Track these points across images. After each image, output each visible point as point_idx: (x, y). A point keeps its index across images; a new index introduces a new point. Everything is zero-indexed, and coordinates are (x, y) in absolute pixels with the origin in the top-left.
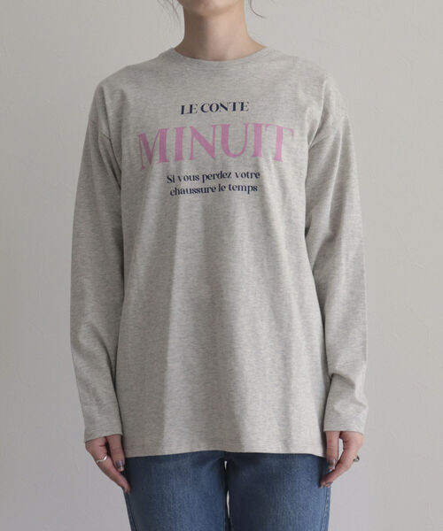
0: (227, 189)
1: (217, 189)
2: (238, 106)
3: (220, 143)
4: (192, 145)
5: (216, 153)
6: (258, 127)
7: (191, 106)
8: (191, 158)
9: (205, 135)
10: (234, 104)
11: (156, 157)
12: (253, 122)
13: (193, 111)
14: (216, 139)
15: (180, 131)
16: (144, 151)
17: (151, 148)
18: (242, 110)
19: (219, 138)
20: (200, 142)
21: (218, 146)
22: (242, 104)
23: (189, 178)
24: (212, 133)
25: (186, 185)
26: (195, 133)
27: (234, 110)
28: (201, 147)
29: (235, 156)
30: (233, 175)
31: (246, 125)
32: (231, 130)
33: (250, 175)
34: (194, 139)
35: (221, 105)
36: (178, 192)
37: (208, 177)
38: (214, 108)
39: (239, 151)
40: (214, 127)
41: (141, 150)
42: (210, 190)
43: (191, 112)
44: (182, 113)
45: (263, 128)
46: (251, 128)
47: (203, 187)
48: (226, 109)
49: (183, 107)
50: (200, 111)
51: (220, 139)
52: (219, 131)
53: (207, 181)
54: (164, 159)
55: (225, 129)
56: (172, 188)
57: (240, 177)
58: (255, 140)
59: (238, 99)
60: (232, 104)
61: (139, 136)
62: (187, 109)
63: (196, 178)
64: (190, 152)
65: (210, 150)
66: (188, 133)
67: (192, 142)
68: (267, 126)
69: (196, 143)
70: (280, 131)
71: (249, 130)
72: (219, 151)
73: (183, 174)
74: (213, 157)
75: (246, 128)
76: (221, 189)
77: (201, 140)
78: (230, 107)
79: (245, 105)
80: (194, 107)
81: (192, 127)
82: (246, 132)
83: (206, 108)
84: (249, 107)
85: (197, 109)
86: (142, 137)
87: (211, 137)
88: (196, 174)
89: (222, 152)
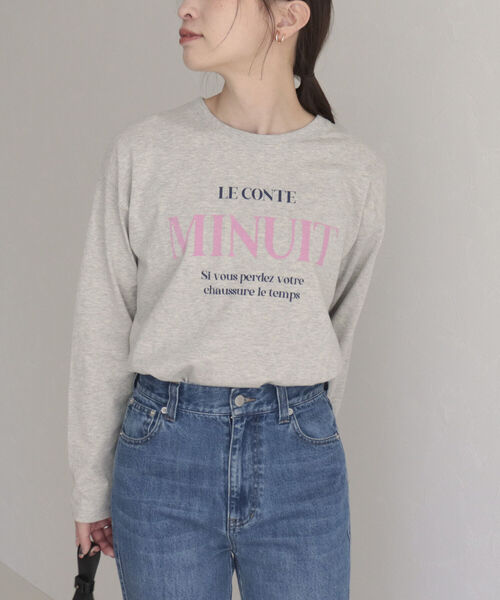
0: (268, 294)
1: (257, 292)
2: (284, 196)
3: (263, 240)
4: (232, 240)
5: (259, 252)
6: (306, 226)
7: (231, 189)
8: (231, 254)
9: (246, 228)
10: (280, 192)
11: (190, 249)
12: (300, 218)
13: (233, 195)
14: (259, 235)
15: (218, 220)
18: (289, 201)
20: (241, 236)
21: (261, 245)
22: (289, 193)
23: (226, 277)
24: (254, 227)
25: (222, 284)
26: (236, 225)
27: (280, 200)
28: (242, 243)
29: (277, 257)
30: (275, 280)
31: (294, 221)
32: (276, 226)
33: (293, 281)
34: (235, 233)
35: (265, 192)
36: (212, 291)
37: (246, 277)
38: (257, 194)
39: (285, 253)
40: (257, 219)
41: (171, 236)
42: (247, 293)
43: (230, 197)
44: (221, 197)
45: (312, 227)
46: (298, 227)
47: (240, 288)
48: (271, 198)
49: (221, 188)
50: (241, 196)
51: (263, 235)
52: (262, 224)
53: (245, 282)
54: (198, 252)
55: (270, 223)
56: (207, 283)
57: (282, 282)
58: (303, 241)
59: (285, 187)
60: (277, 193)
61: (171, 219)
62: (226, 193)
63: (234, 277)
64: (229, 247)
65: (253, 248)
66: (227, 224)
67: (232, 236)
68: (316, 225)
69: (237, 237)
70: (327, 230)
71: (296, 227)
72: (262, 250)
73: (220, 272)
74: (255, 256)
75: (293, 226)
76: (261, 293)
77: (243, 234)
78: (275, 196)
79: (292, 194)
80: (234, 190)
81: (232, 217)
82: (293, 230)
83: (248, 194)
84: (296, 199)
85: (237, 193)
86: (174, 221)
87: (254, 232)
88: (234, 273)
89: (265, 251)
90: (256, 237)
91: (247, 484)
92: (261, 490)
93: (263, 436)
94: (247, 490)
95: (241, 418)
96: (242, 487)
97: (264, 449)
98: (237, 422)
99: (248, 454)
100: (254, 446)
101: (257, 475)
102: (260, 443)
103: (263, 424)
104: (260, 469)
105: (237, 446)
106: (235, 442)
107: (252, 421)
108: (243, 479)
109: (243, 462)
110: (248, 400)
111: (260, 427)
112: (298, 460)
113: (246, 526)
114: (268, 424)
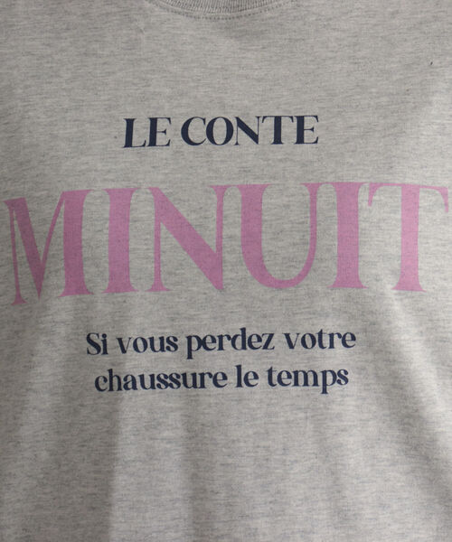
0: (263, 380)
1: (232, 379)
2: (289, 129)
3: (237, 244)
4: (158, 248)
5: (228, 275)
6: (347, 193)
7: (154, 122)
8: (157, 286)
9: (192, 218)
10: (278, 120)
11: (56, 279)
12: (331, 178)
13: (160, 138)
14: (226, 232)
15: (121, 200)
16: (22, 253)
17: (41, 248)
18: (300, 140)
19: (234, 230)
20: (180, 238)
21: (233, 255)
22: (301, 120)
23: (149, 344)
24: (213, 212)
25: (140, 363)
26: (164, 207)
27: (278, 140)
28: (183, 255)
29: (280, 284)
30: (278, 341)
31: (314, 189)
32: (270, 202)
33: (326, 341)
34: (163, 227)
35: (241, 124)
36: (116, 383)
37: (202, 343)
38: (220, 131)
39: (295, 272)
40: (221, 191)
41: (14, 247)
42: (209, 381)
43: (153, 142)
44: (129, 143)
45: (363, 196)
46: (327, 198)
47: (189, 371)
48: (255, 137)
49: (130, 123)
50: (178, 141)
51: (237, 232)
52: (233, 204)
53: (200, 354)
54: (77, 285)
55: (252, 199)
56: (101, 364)
57: (299, 347)
58: (340, 238)
59: (288, 106)
60: (270, 123)
61: (11, 204)
62: (141, 133)
63: (169, 344)
64: (151, 267)
65: (212, 265)
66: (143, 209)
67: (158, 239)
68: (374, 188)
69: (169, 241)
71: (321, 204)
72: (235, 270)
73: (132, 333)
74: (219, 286)
75: (313, 200)
76: (243, 380)
77: (185, 232)
78: (266, 130)
79: (308, 124)
80: (161, 125)
81: (155, 191)
82: (314, 211)
83: (197, 131)
84: (318, 133)
85: (170, 133)
86: (18, 206)
87: (213, 225)
88: (168, 333)
89: (244, 271)
90: (220, 237)
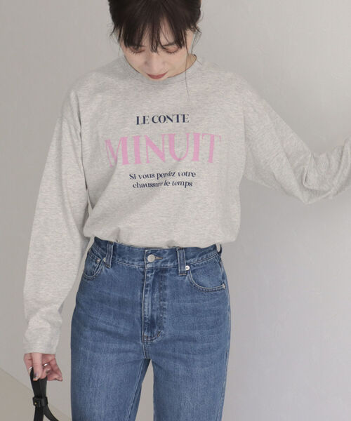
2: (181, 118)
3: (168, 150)
4: (147, 152)
5: (166, 158)
6: (196, 137)
7: (144, 117)
8: (148, 162)
9: (156, 143)
10: (178, 116)
11: (120, 161)
12: (192, 132)
13: (146, 121)
14: (165, 147)
15: (137, 139)
16: (110, 154)
17: (115, 152)
18: (184, 121)
20: (153, 149)
21: (167, 153)
22: (184, 116)
23: (147, 176)
24: (161, 142)
25: (145, 181)
26: (149, 142)
27: (178, 121)
28: (154, 153)
31: (188, 134)
32: (176, 139)
34: (149, 147)
35: (168, 117)
36: (139, 186)
37: (161, 175)
38: (162, 119)
40: (163, 136)
41: (108, 152)
43: (144, 123)
44: (138, 124)
45: (201, 137)
46: (191, 137)
47: (157, 182)
48: (172, 121)
49: (138, 117)
50: (151, 122)
51: (168, 146)
52: (166, 139)
53: (160, 178)
54: (126, 162)
56: (134, 182)
58: (195, 147)
59: (180, 112)
60: (176, 116)
61: (106, 141)
62: (141, 120)
63: (152, 176)
64: (146, 157)
65: (162, 156)
66: (143, 141)
67: (147, 149)
68: (203, 135)
69: (150, 150)
70: (212, 137)
71: (190, 139)
72: (168, 156)
73: (142, 174)
74: (164, 161)
75: (188, 138)
76: (166, 184)
77: (154, 147)
78: (175, 119)
79: (186, 117)
80: (146, 118)
81: (145, 136)
82: (188, 140)
83: (156, 119)
84: (189, 119)
85: (149, 120)
86: (108, 142)
87: (161, 145)
88: (152, 173)
89: (170, 157)
90: (163, 148)
91: (155, 314)
92: (165, 318)
93: (167, 283)
94: (155, 318)
95: (152, 269)
96: (152, 316)
97: (168, 292)
98: (148, 272)
99: (156, 295)
100: (160, 289)
101: (162, 309)
102: (165, 287)
103: (167, 274)
104: (164, 305)
105: (149, 289)
106: (147, 286)
107: (160, 272)
108: (153, 310)
109: (153, 299)
110: (157, 258)
111: (165, 277)
112: (192, 301)
113: (154, 341)
114: (171, 275)
